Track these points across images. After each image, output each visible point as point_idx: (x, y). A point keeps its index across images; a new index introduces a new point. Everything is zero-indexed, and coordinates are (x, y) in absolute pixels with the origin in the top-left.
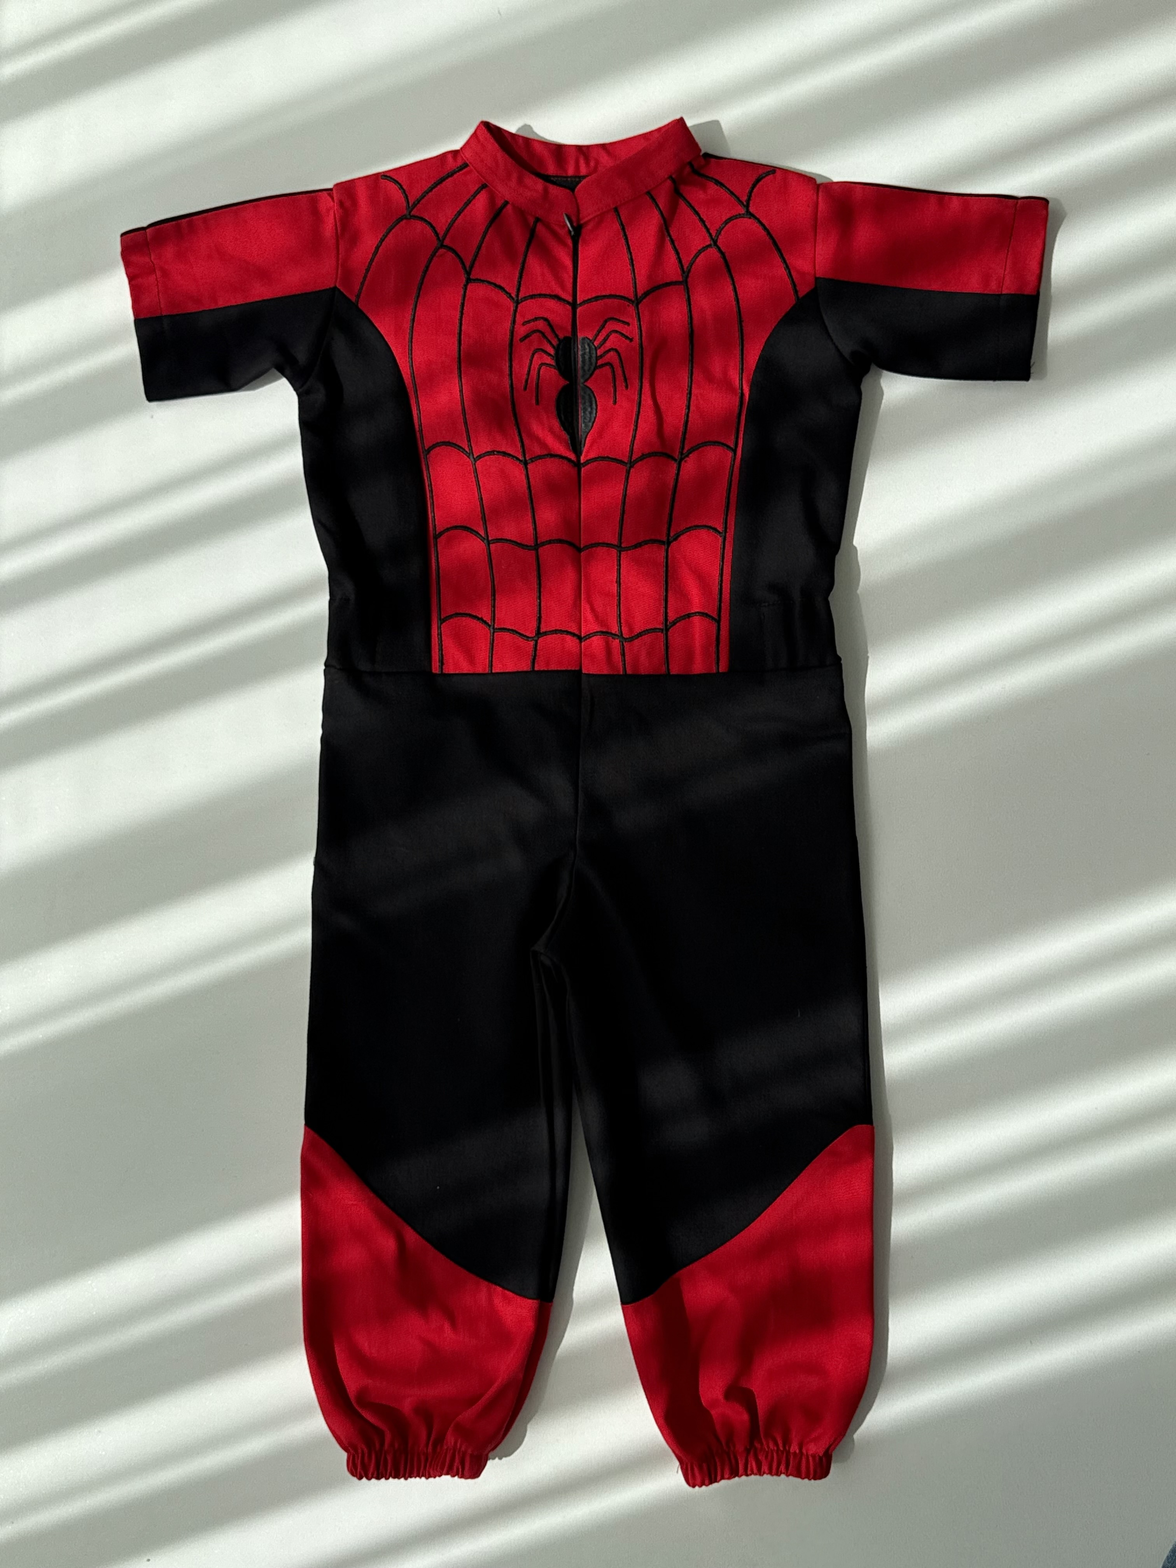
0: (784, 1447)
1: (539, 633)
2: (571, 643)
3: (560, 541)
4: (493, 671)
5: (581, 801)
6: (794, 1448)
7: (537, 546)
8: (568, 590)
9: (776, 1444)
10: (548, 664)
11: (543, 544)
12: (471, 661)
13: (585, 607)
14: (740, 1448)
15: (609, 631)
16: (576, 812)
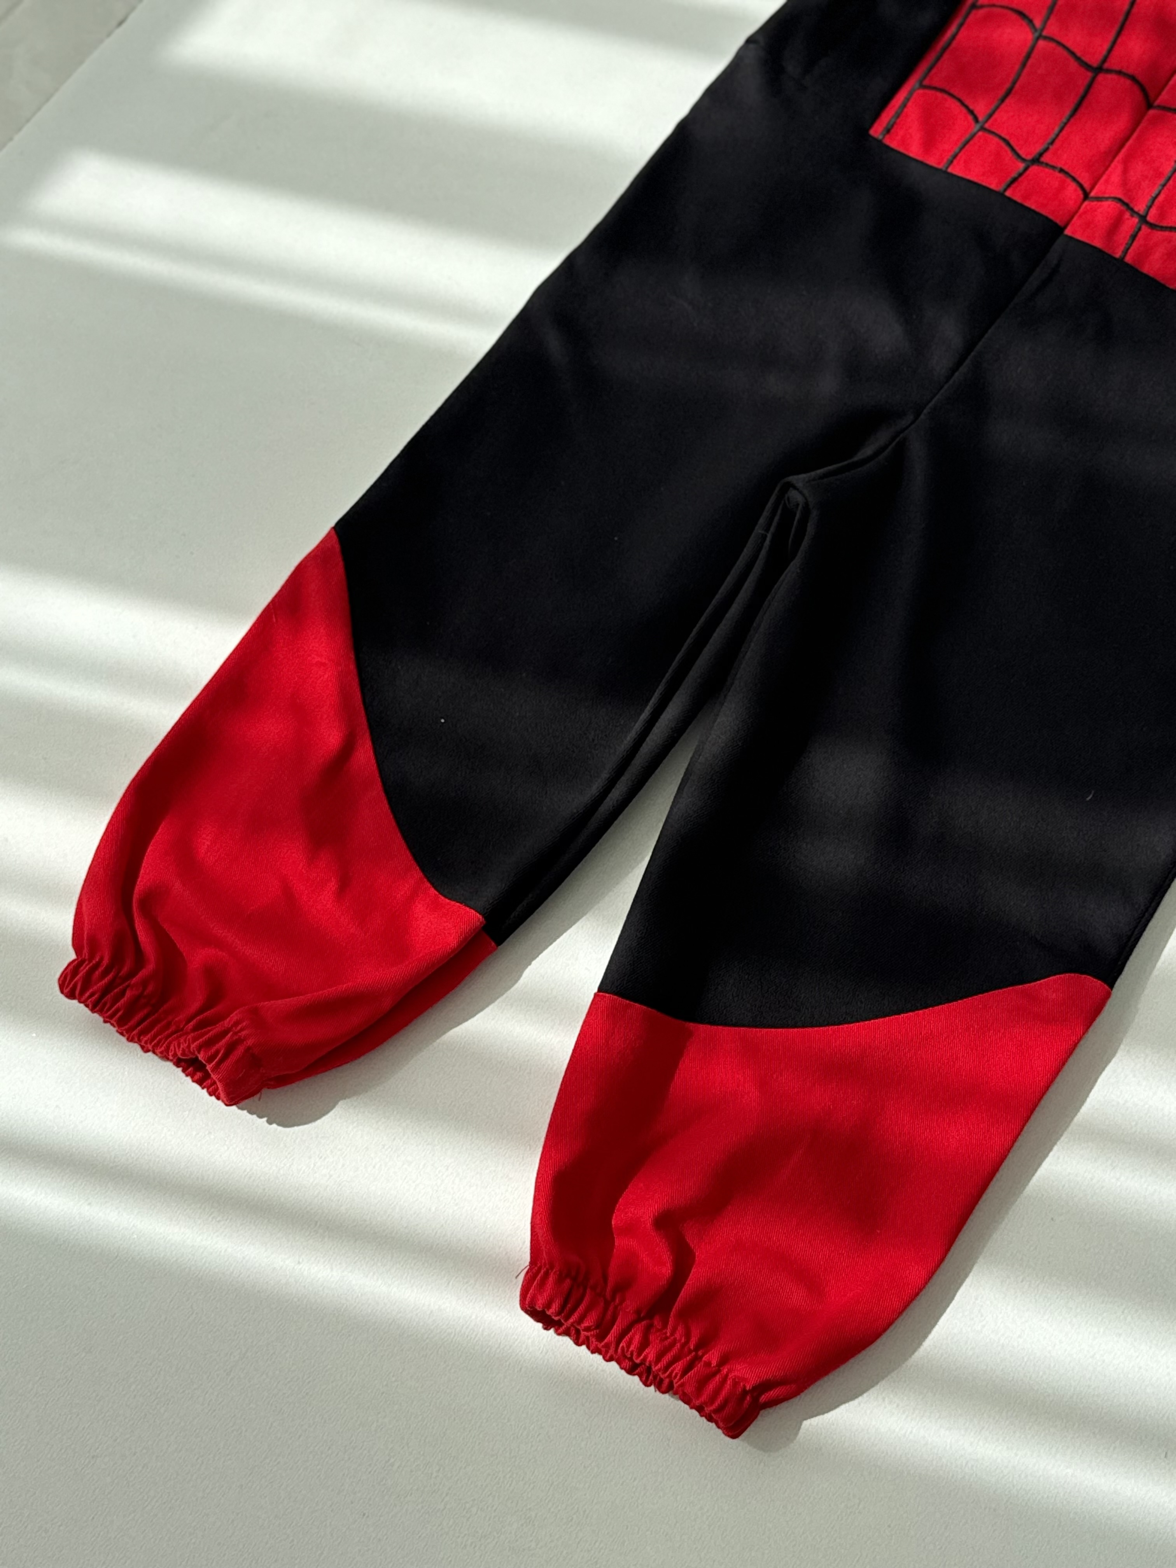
0: (697, 1348)
1: (1036, 161)
2: (1071, 191)
3: (1133, 78)
4: (949, 170)
5: (963, 369)
6: (713, 1357)
7: (1099, 70)
8: (1106, 137)
9: (688, 1336)
10: (1026, 197)
11: (1109, 71)
12: (929, 144)
13: (1116, 166)
14: (630, 1306)
15: (1131, 205)
16: (948, 378)
